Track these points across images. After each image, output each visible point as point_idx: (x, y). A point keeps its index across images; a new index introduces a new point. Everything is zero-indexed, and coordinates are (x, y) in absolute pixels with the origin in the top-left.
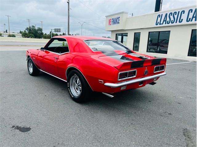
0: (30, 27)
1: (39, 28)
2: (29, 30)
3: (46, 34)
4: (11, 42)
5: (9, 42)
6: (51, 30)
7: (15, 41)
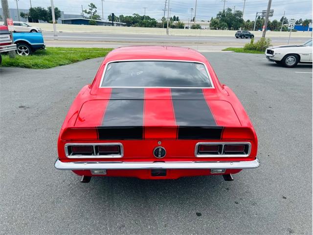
0: (224, 11)
1: (238, 11)
2: (222, 16)
3: (248, 21)
4: (190, 36)
5: (187, 36)
6: (257, 13)
7: (195, 35)
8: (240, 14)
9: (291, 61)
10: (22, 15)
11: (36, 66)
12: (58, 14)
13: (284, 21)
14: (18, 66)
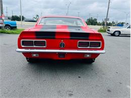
2: (89, 20)
3: (99, 23)
8: (96, 20)
9: (117, 34)
10: (9, 18)
11: (13, 33)
12: (23, 18)
13: (113, 23)
14: (5, 33)
